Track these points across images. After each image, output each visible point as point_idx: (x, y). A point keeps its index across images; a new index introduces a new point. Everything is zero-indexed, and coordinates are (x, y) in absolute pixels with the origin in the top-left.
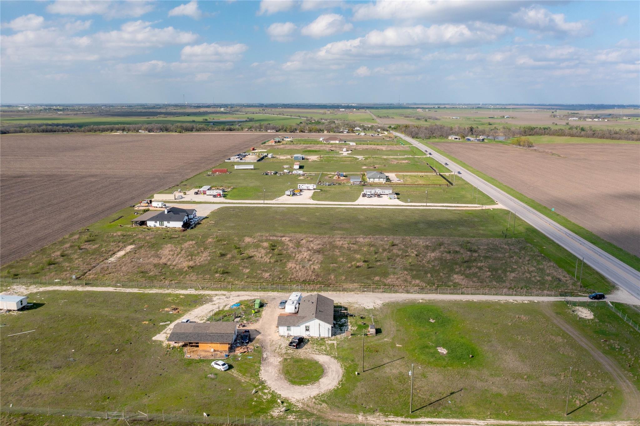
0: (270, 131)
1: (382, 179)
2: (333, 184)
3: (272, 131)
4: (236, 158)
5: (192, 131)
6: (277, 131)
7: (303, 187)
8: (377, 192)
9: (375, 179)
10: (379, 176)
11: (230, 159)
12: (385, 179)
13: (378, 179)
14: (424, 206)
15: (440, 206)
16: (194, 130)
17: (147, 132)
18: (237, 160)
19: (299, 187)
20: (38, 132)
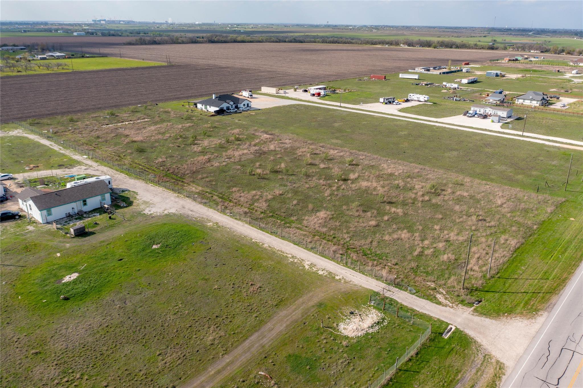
0: (533, 51)
1: (535, 102)
2: (464, 100)
3: (535, 52)
4: (421, 69)
5: (451, 47)
6: (541, 52)
7: (413, 97)
8: (487, 112)
9: (526, 101)
10: (531, 97)
11: (415, 70)
12: (539, 102)
13: (529, 101)
14: (520, 136)
15: (543, 140)
16: (454, 46)
17: (406, 46)
18: (421, 70)
19: (409, 96)
20: (327, 43)
